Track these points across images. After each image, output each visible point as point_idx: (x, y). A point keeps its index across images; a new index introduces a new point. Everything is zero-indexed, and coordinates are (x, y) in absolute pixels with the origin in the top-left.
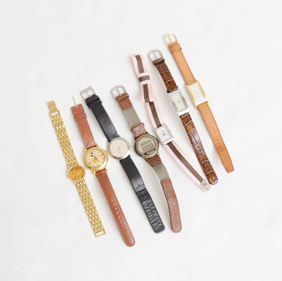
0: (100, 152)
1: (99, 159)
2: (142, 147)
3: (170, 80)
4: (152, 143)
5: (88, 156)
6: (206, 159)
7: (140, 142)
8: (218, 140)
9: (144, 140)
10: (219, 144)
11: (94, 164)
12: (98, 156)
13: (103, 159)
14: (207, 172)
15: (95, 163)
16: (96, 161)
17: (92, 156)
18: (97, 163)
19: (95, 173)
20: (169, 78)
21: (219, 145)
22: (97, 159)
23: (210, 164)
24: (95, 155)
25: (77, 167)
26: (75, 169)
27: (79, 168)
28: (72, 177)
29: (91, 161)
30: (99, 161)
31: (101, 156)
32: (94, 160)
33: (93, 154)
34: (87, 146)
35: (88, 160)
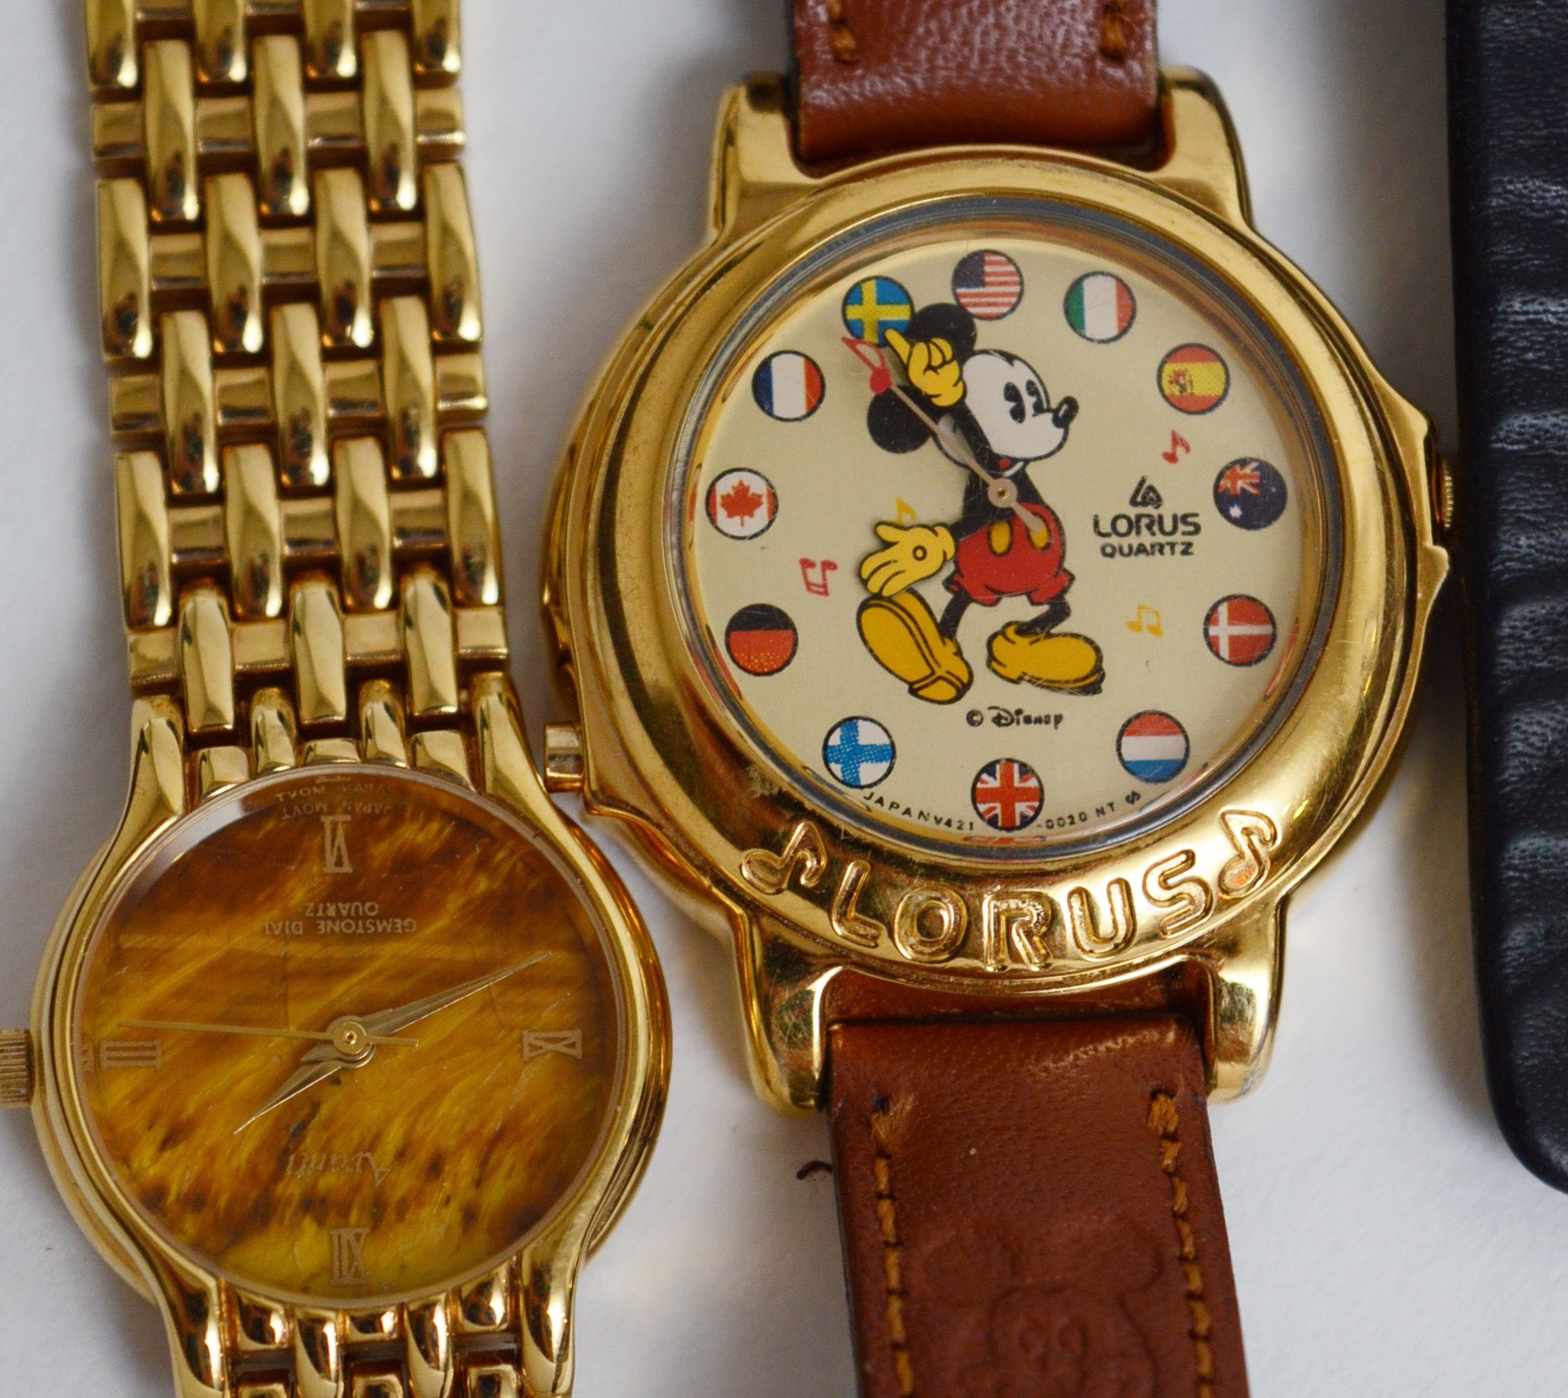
0: (1204, 378)
1: (1098, 593)
5: (789, 387)
11: (882, 705)
12: (1116, 498)
13: (1245, 652)
15: (933, 678)
16: (978, 622)
18: (988, 692)
22: (1060, 612)
24: (1005, 436)
25: (420, 835)
26: (341, 890)
27: (482, 884)
28: (160, 1132)
29: (815, 575)
30: (1091, 684)
31: (1209, 515)
32: (949, 569)
33: (973, 364)
34: (846, 41)
35: (721, 513)
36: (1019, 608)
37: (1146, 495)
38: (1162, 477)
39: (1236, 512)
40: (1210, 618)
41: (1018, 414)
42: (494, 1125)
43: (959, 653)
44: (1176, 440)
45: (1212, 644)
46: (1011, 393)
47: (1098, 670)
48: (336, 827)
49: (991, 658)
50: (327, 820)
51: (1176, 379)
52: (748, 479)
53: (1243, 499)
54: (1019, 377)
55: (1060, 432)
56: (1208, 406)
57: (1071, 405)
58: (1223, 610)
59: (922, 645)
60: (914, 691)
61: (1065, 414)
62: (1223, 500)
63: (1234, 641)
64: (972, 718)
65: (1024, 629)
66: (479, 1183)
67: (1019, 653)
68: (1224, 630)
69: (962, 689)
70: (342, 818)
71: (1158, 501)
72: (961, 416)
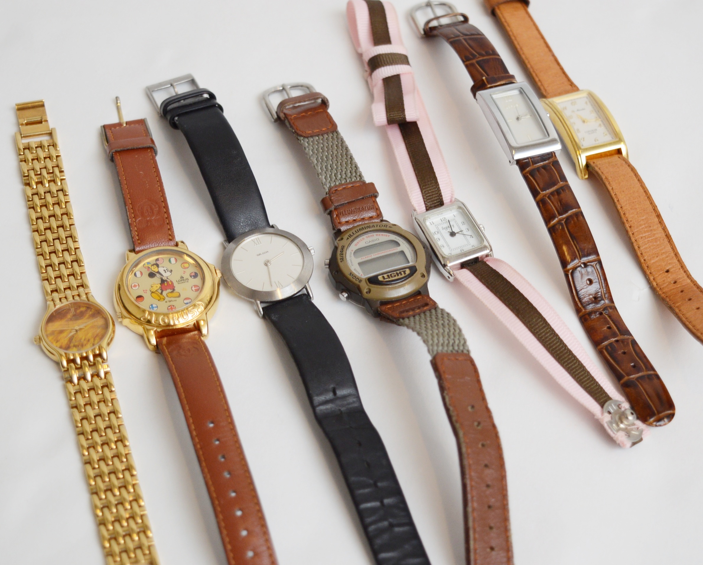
0: (186, 265)
1: (178, 288)
2: (360, 260)
3: (485, 58)
4: (402, 252)
5: (138, 274)
6: (622, 334)
7: (356, 245)
8: (667, 271)
9: (370, 239)
10: (675, 282)
11: (155, 302)
12: (178, 278)
13: (196, 290)
14: (628, 375)
15: (161, 299)
16: (165, 293)
17: (152, 275)
18: (167, 299)
19: (154, 341)
20: (484, 53)
21: (672, 286)
22: (174, 290)
23: (637, 349)
24: (166, 275)
25: (83, 309)
26: (74, 315)
27: (91, 313)
28: (56, 341)
29: (145, 291)
30: (179, 296)
31: (190, 278)
32: (160, 288)
33: (159, 268)
34: (139, 241)
35: (133, 288)
36: (169, 291)
37: (182, 277)
38: (183, 276)
39: (193, 277)
40: (192, 288)
41: (166, 272)
42: (95, 335)
43: (163, 296)
44: (184, 271)
45: (192, 290)
46: (164, 270)
47: (180, 295)
48: (73, 310)
49: (167, 296)
50: (72, 309)
51: (183, 266)
52: (135, 284)
53: (193, 276)
54: (165, 269)
55: (171, 273)
56: (188, 268)
57: (172, 271)
58: (193, 287)
59: (159, 296)
60: (159, 300)
61: (171, 271)
62: (191, 276)
63: (195, 290)
64: (166, 302)
65: (170, 293)
66: (94, 341)
67: (170, 295)
68: (194, 289)
69: (164, 299)
70: (73, 309)
71: (183, 278)
72: (158, 272)
